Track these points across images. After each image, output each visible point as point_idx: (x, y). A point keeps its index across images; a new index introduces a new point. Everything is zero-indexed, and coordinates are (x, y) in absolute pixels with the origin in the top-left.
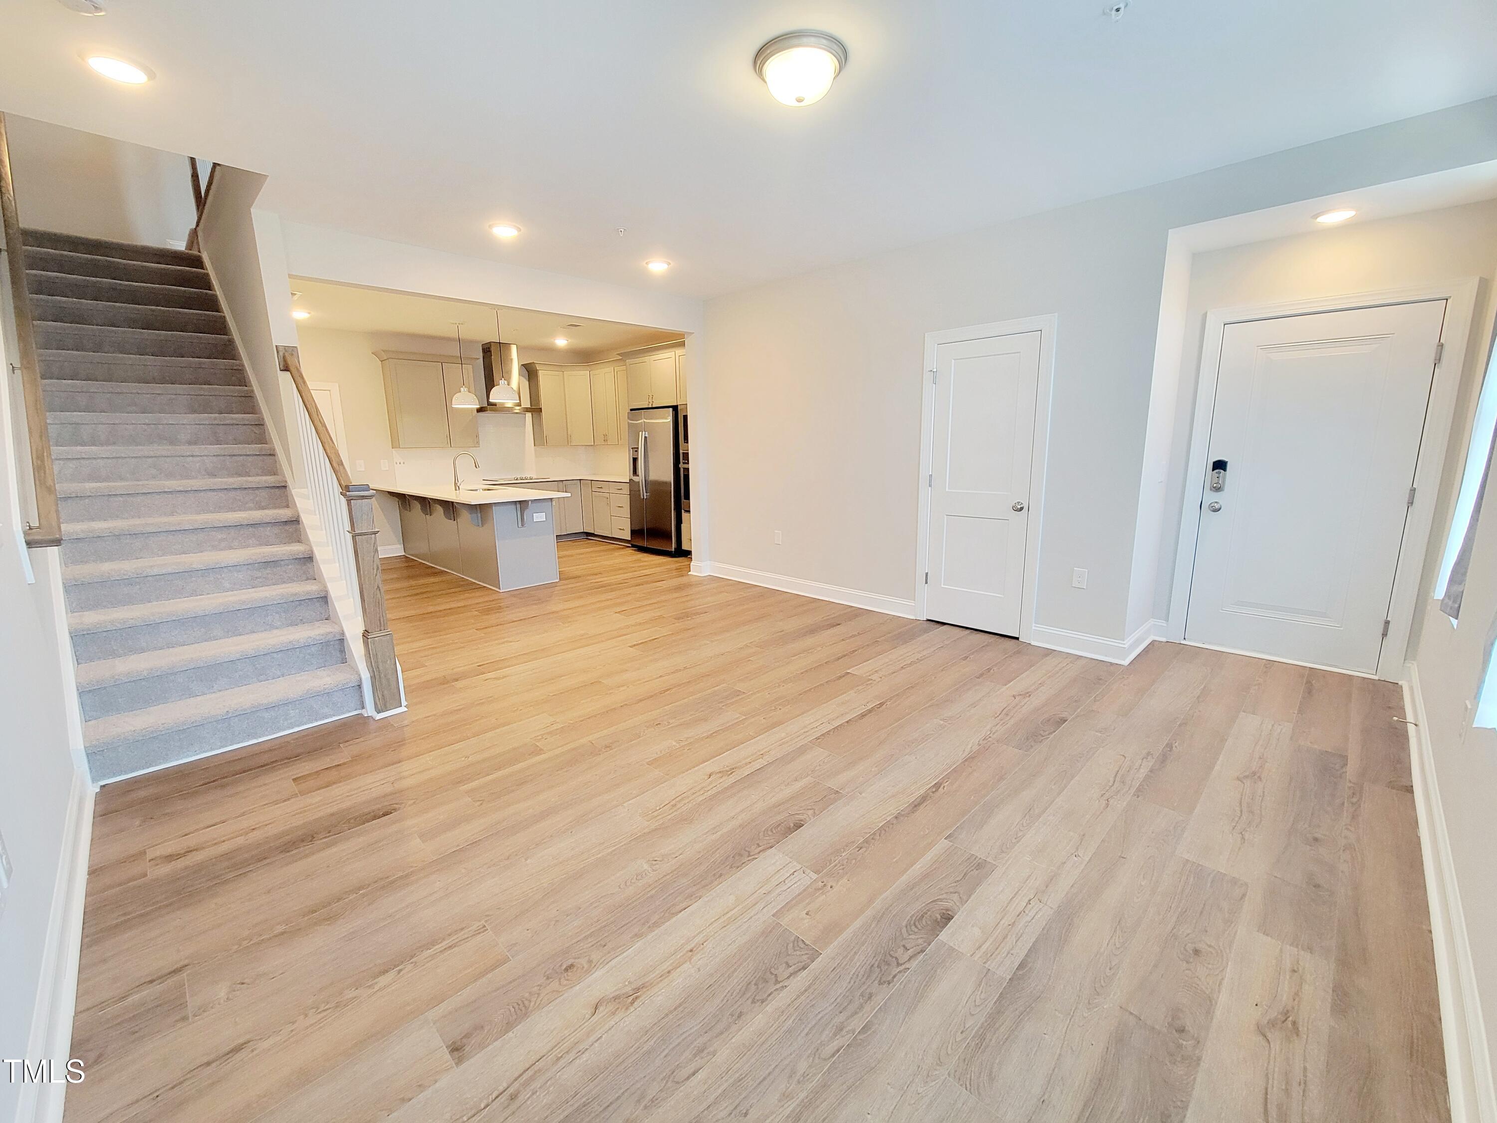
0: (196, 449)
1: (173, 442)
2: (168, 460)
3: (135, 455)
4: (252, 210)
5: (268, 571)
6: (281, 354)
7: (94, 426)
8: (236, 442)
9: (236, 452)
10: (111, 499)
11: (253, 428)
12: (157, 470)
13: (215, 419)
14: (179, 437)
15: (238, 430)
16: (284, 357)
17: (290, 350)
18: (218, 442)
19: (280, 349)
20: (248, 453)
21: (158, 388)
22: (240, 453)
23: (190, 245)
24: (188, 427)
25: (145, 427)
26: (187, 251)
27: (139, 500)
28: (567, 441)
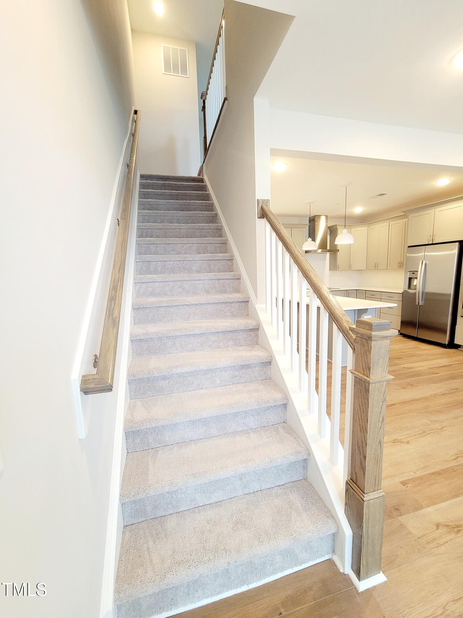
0: (202, 276)
1: (190, 271)
2: (188, 282)
3: (172, 280)
4: (254, 98)
5: (243, 372)
6: (260, 205)
7: (156, 262)
8: (219, 271)
9: (222, 277)
10: (159, 309)
11: (227, 262)
12: (182, 289)
13: (211, 256)
14: (192, 268)
15: (220, 263)
16: (262, 208)
17: (266, 202)
18: (211, 271)
19: (260, 202)
20: (227, 278)
21: (185, 240)
22: (223, 278)
23: (199, 175)
24: (197, 262)
25: (178, 262)
26: (198, 177)
27: (172, 310)
28: (350, 268)
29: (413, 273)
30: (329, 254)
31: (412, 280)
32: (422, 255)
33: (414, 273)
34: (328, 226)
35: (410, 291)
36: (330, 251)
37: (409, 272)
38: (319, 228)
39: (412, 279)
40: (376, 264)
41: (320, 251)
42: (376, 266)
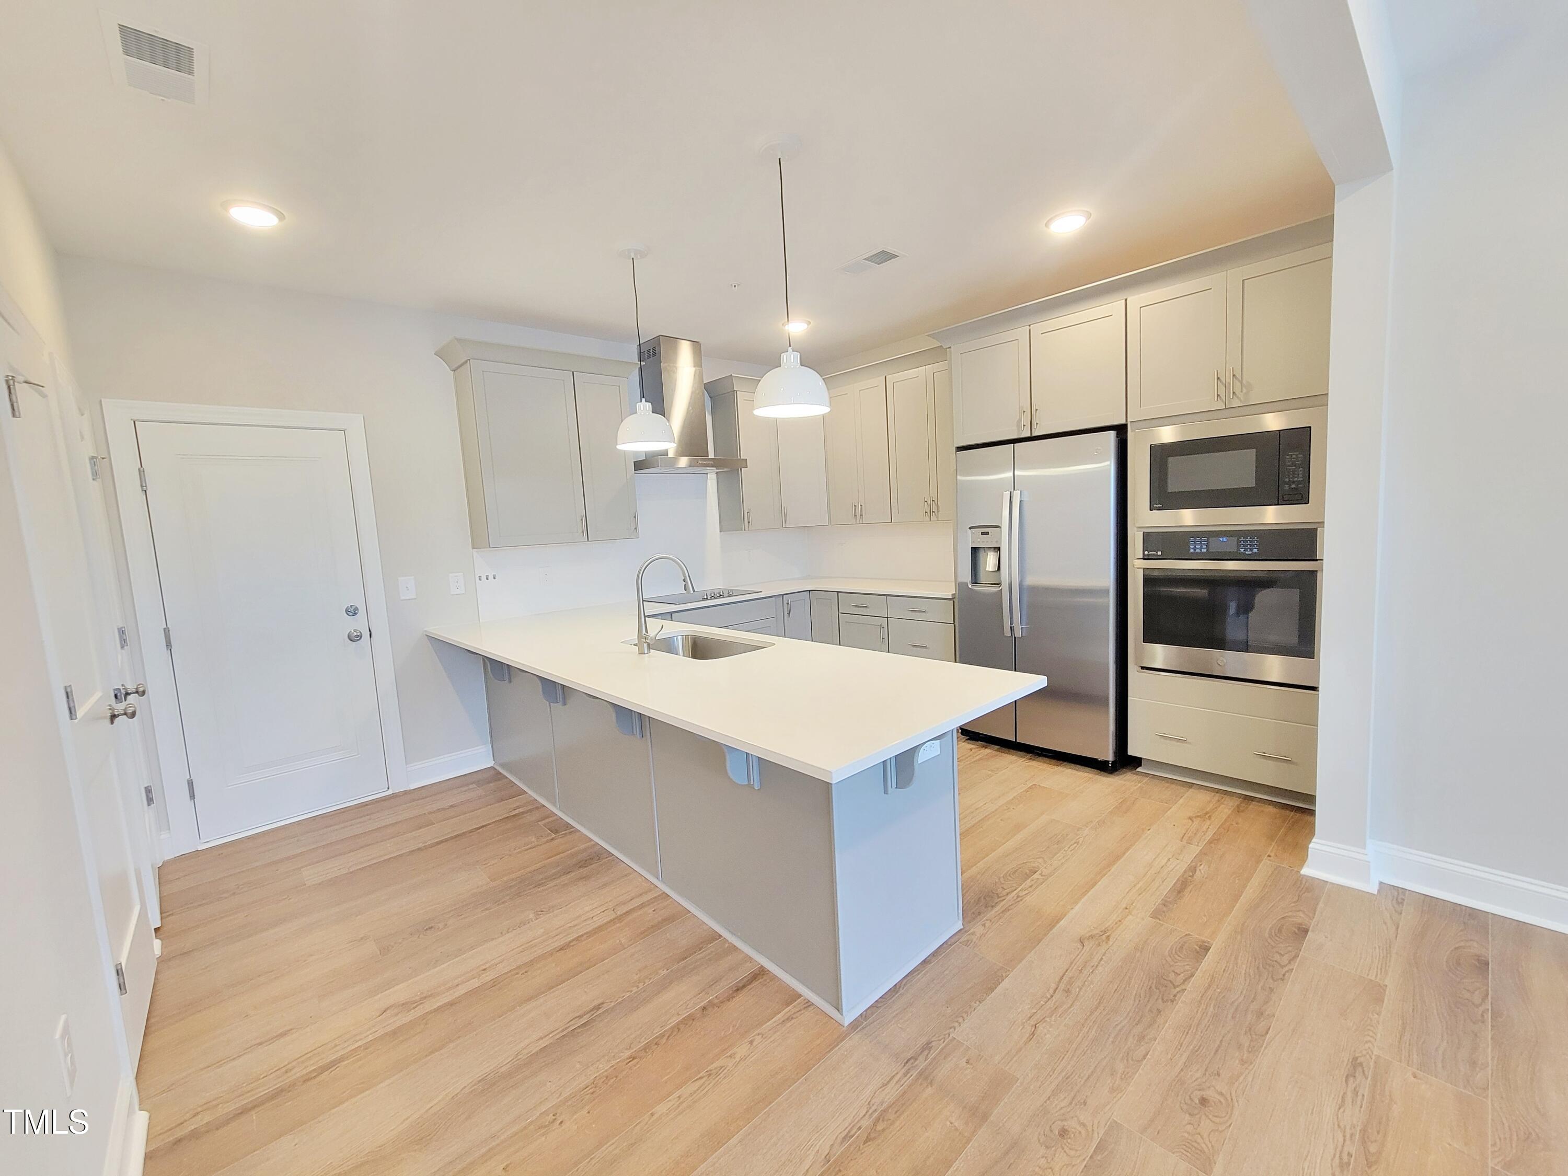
29: (983, 534)
30: (715, 476)
31: (981, 554)
32: (1006, 478)
33: (987, 533)
34: (705, 382)
35: (977, 588)
36: (716, 463)
37: (970, 528)
38: (676, 380)
39: (981, 549)
40: (858, 508)
41: (683, 462)
42: (858, 514)
